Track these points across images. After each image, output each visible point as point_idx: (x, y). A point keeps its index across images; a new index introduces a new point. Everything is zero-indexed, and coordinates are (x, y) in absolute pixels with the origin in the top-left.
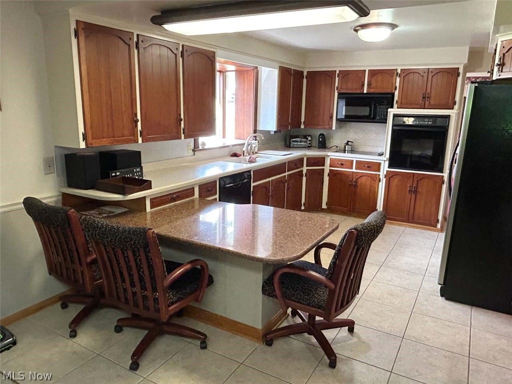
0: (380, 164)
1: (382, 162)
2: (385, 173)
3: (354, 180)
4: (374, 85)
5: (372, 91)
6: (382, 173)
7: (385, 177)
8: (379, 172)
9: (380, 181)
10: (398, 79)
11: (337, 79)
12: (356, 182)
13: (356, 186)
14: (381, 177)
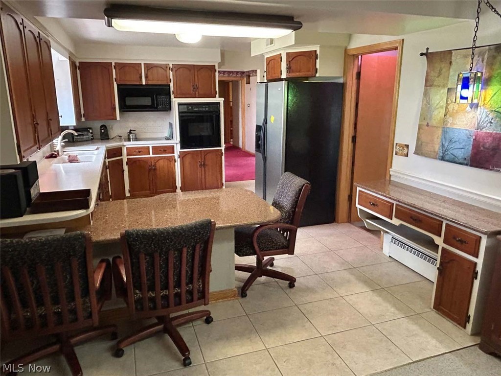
0: (173, 147)
1: (175, 145)
2: (178, 153)
3: (153, 164)
4: (150, 77)
5: (150, 83)
6: (176, 154)
7: (179, 157)
8: (174, 153)
9: (175, 162)
10: (171, 73)
11: (114, 71)
12: (155, 165)
13: (155, 169)
14: (176, 158)
